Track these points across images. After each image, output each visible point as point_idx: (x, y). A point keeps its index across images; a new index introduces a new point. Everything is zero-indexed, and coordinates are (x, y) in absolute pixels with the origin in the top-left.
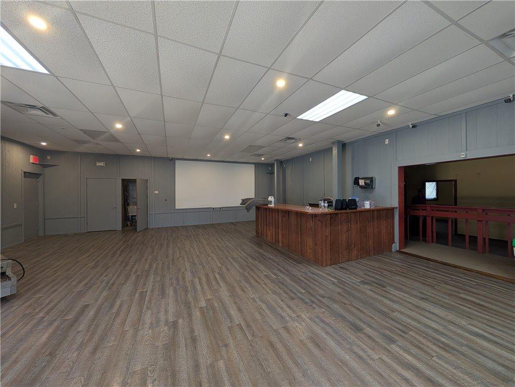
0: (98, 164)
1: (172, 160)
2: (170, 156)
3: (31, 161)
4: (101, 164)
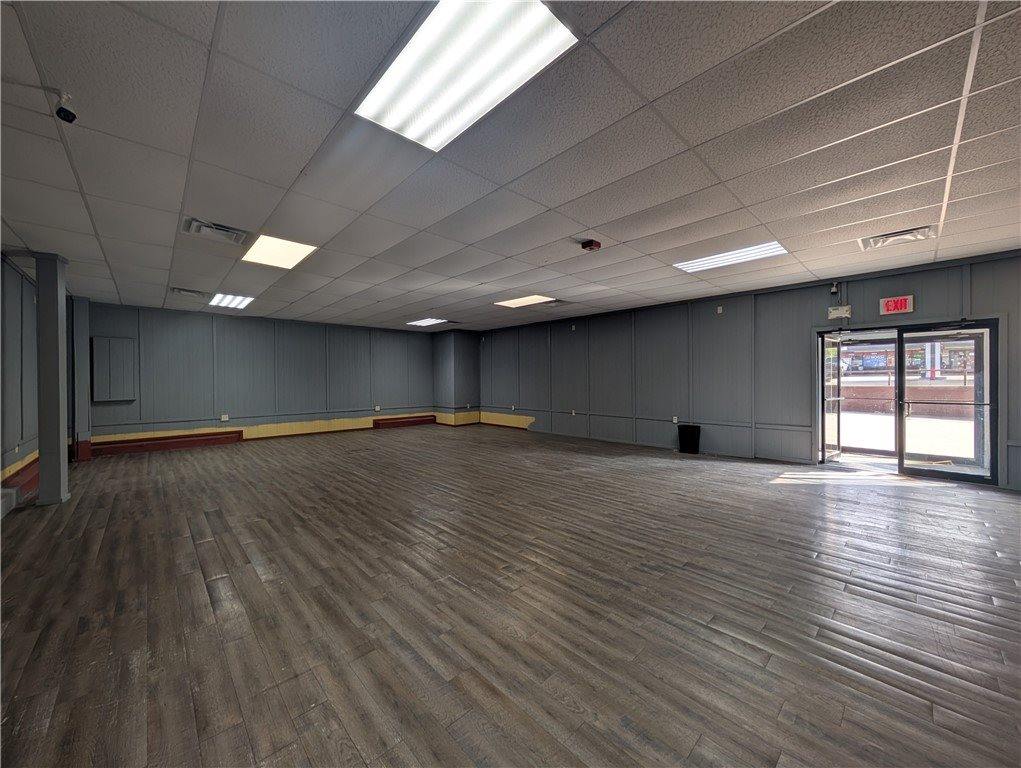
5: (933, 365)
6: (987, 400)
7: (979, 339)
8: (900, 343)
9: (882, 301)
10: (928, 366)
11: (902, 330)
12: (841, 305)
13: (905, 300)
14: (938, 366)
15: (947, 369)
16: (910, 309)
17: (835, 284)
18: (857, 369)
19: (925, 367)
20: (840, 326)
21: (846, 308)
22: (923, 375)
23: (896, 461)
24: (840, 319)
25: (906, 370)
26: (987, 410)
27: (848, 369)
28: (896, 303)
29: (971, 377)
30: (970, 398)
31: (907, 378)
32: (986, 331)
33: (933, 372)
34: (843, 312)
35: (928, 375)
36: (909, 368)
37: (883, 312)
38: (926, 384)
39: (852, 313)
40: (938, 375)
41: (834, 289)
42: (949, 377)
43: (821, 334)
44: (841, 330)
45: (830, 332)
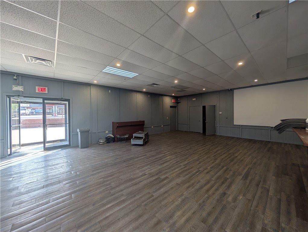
0: (193, 99)
1: (232, 90)
2: (230, 88)
3: (173, 102)
4: (194, 99)
5: (55, 112)
6: (68, 122)
7: (65, 105)
8: (44, 104)
9: (37, 88)
10: (54, 113)
11: (44, 99)
12: (19, 85)
13: (45, 89)
14: (56, 113)
15: (59, 114)
16: (47, 92)
17: (16, 75)
18: (33, 113)
19: (53, 113)
20: (18, 94)
21: (21, 87)
22: (53, 115)
23: (42, 145)
24: (19, 91)
25: (46, 114)
26: (68, 125)
27: (30, 113)
28: (42, 89)
29: (64, 116)
30: (64, 122)
31: (47, 116)
32: (67, 103)
33: (55, 114)
34: (20, 88)
35: (54, 115)
36: (47, 113)
37: (37, 91)
38: (53, 117)
39: (24, 89)
40: (56, 115)
41: (15, 77)
42: (59, 116)
43: (9, 97)
44: (19, 96)
45: (13, 96)
